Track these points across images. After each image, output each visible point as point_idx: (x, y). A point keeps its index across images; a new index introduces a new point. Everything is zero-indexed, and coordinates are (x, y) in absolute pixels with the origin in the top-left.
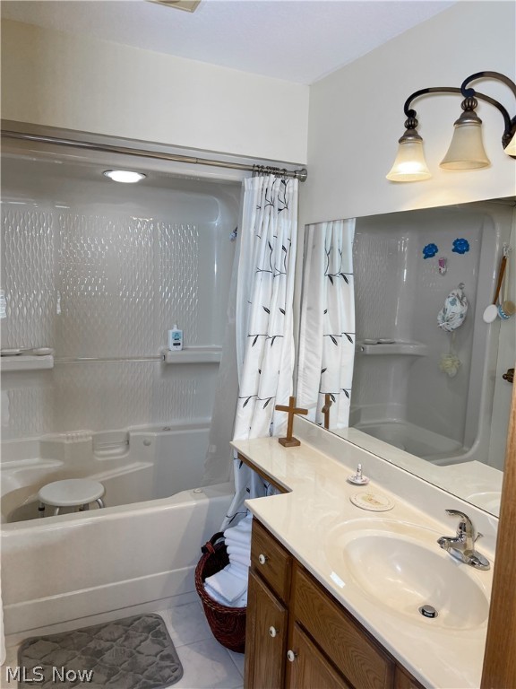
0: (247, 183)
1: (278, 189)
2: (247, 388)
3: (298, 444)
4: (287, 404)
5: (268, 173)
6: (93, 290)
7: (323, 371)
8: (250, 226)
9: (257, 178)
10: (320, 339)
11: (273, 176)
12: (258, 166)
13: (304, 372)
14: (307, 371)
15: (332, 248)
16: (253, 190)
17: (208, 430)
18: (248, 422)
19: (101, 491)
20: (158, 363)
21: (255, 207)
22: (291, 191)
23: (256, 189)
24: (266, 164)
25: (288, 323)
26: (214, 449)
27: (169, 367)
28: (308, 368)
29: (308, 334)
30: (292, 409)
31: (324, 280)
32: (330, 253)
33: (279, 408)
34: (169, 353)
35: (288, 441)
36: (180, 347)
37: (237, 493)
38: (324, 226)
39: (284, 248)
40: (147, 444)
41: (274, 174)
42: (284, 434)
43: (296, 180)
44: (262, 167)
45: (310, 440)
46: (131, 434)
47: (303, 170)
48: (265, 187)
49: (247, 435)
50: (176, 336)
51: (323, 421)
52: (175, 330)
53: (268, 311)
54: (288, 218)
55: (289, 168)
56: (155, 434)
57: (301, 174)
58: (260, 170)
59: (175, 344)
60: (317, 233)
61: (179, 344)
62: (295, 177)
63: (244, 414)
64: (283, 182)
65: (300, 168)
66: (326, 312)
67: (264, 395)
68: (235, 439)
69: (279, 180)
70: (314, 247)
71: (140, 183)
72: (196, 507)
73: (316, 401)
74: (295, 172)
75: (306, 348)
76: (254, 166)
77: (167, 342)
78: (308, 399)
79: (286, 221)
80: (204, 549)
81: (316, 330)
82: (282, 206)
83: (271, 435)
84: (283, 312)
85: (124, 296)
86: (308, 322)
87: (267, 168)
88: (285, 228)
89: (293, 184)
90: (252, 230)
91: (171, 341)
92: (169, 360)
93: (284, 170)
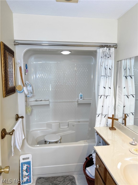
0: (98, 51)
1: (107, 51)
2: (99, 111)
3: (115, 129)
4: (112, 117)
5: (104, 47)
6: (59, 84)
7: (124, 107)
8: (99, 63)
9: (101, 49)
10: (123, 96)
11: (106, 48)
12: (101, 45)
13: (118, 107)
14: (119, 107)
15: (126, 68)
16: (100, 52)
17: (88, 123)
18: (100, 122)
19: (60, 138)
20: (76, 103)
21: (100, 57)
22: (112, 51)
23: (101, 52)
24: (104, 44)
25: (111, 92)
26: (90, 129)
27: (79, 104)
28: (119, 105)
29: (119, 95)
30: (113, 118)
31: (124, 78)
32: (125, 69)
33: (109, 118)
34: (79, 101)
35: (112, 128)
36: (82, 99)
37: (96, 143)
38: (123, 61)
39: (110, 69)
40: (73, 126)
41: (106, 47)
42: (111, 126)
43: (114, 48)
44: (103, 45)
45: (120, 128)
46: (69, 123)
47: (116, 45)
48: (104, 51)
49: (99, 126)
50: (81, 96)
51: (124, 123)
52: (81, 94)
53: (105, 88)
54: (111, 60)
55: (111, 45)
56: (76, 123)
57: (115, 46)
58: (102, 46)
59: (81, 98)
60: (121, 63)
61: (82, 98)
62: (113, 47)
63: (98, 119)
64: (109, 49)
65: (115, 44)
66: (124, 88)
67: (104, 114)
68: (95, 126)
69: (108, 49)
70: (120, 68)
71: (70, 54)
72: (84, 146)
73: (122, 116)
74: (113, 46)
75: (118, 99)
76: (100, 45)
77: (78, 98)
78: (119, 115)
79: (110, 60)
80: (86, 159)
81: (121, 94)
82: (109, 56)
83: (107, 126)
84: (110, 88)
85: (67, 85)
86: (119, 91)
87: (104, 45)
88: (110, 63)
89: (113, 49)
90: (100, 64)
91: (80, 97)
92: (79, 102)
93: (110, 46)
